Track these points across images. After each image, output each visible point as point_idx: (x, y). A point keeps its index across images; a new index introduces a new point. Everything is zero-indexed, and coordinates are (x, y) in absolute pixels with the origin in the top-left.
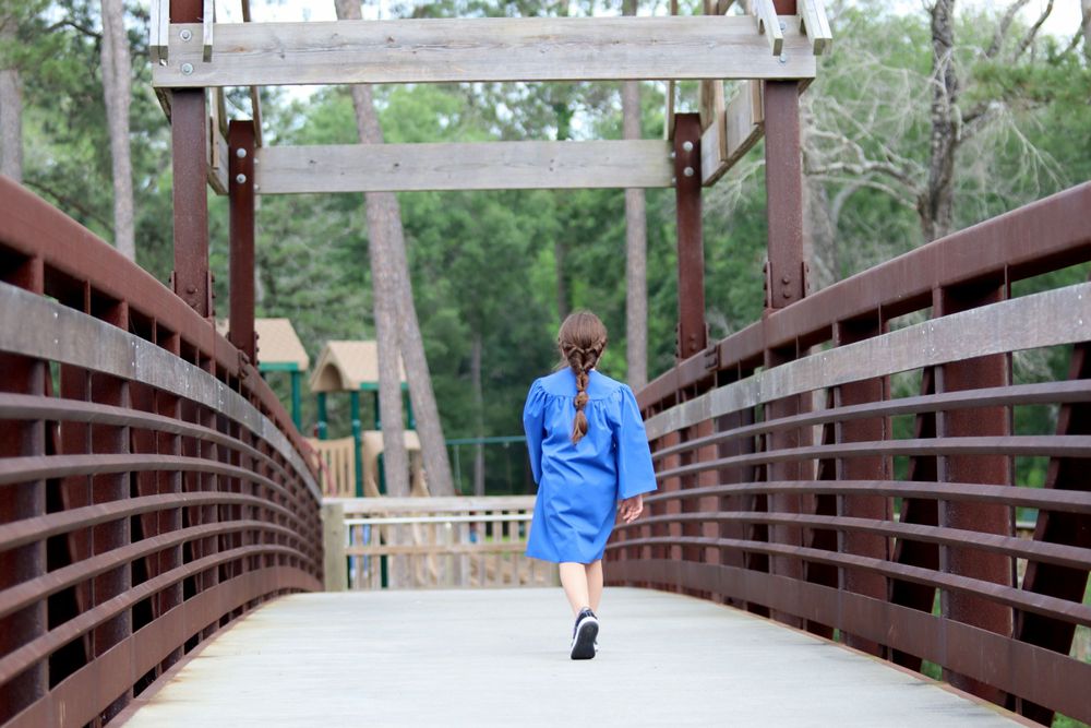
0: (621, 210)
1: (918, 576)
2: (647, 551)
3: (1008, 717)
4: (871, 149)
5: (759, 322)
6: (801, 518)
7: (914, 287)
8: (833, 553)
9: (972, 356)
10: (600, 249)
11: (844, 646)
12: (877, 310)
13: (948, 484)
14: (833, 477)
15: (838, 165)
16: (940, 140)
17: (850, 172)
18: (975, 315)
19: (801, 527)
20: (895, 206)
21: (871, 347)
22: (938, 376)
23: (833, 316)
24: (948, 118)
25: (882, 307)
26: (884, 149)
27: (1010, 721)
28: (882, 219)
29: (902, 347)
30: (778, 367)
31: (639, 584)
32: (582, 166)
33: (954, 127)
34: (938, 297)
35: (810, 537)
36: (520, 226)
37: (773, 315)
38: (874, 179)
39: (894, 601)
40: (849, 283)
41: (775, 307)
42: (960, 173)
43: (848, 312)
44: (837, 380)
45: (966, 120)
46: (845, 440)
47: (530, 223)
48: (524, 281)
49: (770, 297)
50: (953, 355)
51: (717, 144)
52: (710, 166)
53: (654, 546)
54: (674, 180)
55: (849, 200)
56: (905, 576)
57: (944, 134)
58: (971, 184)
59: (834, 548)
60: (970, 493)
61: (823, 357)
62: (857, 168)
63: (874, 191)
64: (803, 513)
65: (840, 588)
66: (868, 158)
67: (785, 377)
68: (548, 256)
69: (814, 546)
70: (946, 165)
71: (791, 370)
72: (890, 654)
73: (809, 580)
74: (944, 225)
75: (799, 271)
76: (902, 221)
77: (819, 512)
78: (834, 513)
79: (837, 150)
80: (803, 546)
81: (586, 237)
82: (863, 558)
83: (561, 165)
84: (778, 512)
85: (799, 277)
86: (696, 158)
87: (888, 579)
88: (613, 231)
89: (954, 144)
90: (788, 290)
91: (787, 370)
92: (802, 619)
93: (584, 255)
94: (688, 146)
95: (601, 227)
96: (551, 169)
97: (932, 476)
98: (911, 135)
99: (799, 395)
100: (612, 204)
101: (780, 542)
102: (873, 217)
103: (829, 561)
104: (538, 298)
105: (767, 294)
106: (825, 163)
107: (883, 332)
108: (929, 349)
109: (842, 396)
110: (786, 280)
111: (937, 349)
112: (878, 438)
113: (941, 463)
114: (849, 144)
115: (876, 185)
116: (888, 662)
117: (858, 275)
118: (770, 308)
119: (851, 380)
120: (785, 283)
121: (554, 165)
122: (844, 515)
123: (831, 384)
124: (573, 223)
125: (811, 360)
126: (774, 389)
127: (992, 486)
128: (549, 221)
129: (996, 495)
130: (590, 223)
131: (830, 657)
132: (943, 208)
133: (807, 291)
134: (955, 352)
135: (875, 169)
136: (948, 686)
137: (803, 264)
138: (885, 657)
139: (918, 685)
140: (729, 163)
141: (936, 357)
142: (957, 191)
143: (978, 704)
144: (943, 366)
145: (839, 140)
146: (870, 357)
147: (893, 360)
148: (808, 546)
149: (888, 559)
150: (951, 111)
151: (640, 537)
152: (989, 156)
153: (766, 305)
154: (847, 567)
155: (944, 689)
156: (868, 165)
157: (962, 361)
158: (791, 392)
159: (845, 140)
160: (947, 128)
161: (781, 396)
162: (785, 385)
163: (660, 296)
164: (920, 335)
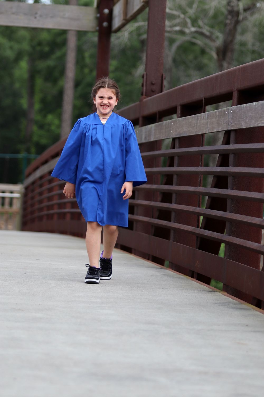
0: (64, 43)
1: (214, 237)
2: (68, 217)
3: (257, 311)
4: (194, 22)
5: (138, 103)
6: (153, 203)
7: (224, 90)
8: (169, 222)
9: (251, 126)
10: (50, 62)
11: (171, 270)
12: (202, 100)
13: (233, 191)
14: (171, 184)
15: (177, 28)
16: (230, 20)
17: (182, 33)
18: (255, 105)
19: (152, 208)
20: (203, 52)
21: (198, 119)
22: (232, 136)
23: (178, 102)
24: (236, 9)
25: (205, 98)
26: (200, 23)
27: (259, 313)
28: (196, 58)
29: (214, 120)
30: (146, 127)
31: (63, 232)
32: (52, 17)
33: (238, 13)
34: (235, 95)
35: (157, 214)
36: (11, 48)
37: (145, 100)
38: (194, 37)
39: (200, 248)
40: (188, 86)
41: (147, 96)
42: (239, 38)
43: (186, 100)
44: (177, 134)
45: (245, 10)
46: (180, 165)
47: (16, 46)
48: (11, 75)
49: (144, 91)
50: (242, 125)
51: (122, 11)
52: (117, 23)
53: (72, 214)
54: (98, 28)
55: (180, 48)
56: (207, 236)
57: (233, 17)
58: (243, 44)
59: (169, 220)
60: (245, 196)
61: (171, 123)
62: (187, 31)
63: (193, 44)
64: (154, 201)
65: (171, 241)
66: (193, 26)
67: (150, 131)
68: (24, 64)
69: (158, 218)
70: (232, 33)
71: (153, 128)
72: (195, 275)
73: (154, 235)
74: (229, 63)
75: (160, 79)
76: (205, 60)
77: (162, 201)
78: (171, 202)
79: (177, 21)
80: (153, 218)
81: (44, 56)
82: (185, 226)
83: (41, 16)
84: (140, 200)
85: (160, 82)
86: (110, 18)
87: (197, 237)
88: (58, 53)
89: (237, 22)
90: (154, 88)
91: (151, 128)
92: (149, 255)
93: (42, 65)
94: (106, 11)
95: (52, 52)
96: (36, 18)
97: (225, 187)
98: (215, 16)
99: (156, 141)
100: (59, 40)
101: (141, 215)
102: (191, 57)
103: (166, 226)
104: (17, 85)
105: (143, 89)
106: (171, 27)
107: (204, 112)
108: (229, 121)
109: (179, 143)
110: (153, 83)
111: (233, 122)
112: (197, 165)
113: (230, 180)
114: (184, 19)
115: (194, 40)
116: (194, 279)
117: (193, 82)
118: (144, 96)
119: (185, 135)
120: (153, 84)
121: (37, 16)
122: (176, 203)
123: (174, 136)
124: (38, 48)
125: (164, 123)
126: (143, 137)
127: (257, 193)
128: (26, 46)
129: (259, 197)
130: (47, 49)
131: (164, 275)
132: (229, 54)
133: (164, 89)
134: (243, 124)
135: (196, 32)
136: (226, 293)
137: (162, 75)
138: (192, 276)
139: (210, 291)
140: (126, 21)
141: (232, 126)
142: (237, 47)
143: (241, 304)
144: (235, 131)
145: (179, 17)
146: (197, 124)
147: (209, 126)
148: (155, 218)
149: (198, 227)
150: (238, 5)
151: (65, 208)
152: (256, 30)
153: (142, 94)
154: (176, 230)
155: (224, 295)
156: (193, 29)
157: (246, 129)
158: (152, 139)
159: (182, 16)
160: (234, 13)
161: (147, 141)
162: (149, 135)
163: (80, 88)
164: (225, 114)
